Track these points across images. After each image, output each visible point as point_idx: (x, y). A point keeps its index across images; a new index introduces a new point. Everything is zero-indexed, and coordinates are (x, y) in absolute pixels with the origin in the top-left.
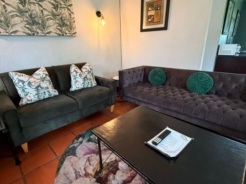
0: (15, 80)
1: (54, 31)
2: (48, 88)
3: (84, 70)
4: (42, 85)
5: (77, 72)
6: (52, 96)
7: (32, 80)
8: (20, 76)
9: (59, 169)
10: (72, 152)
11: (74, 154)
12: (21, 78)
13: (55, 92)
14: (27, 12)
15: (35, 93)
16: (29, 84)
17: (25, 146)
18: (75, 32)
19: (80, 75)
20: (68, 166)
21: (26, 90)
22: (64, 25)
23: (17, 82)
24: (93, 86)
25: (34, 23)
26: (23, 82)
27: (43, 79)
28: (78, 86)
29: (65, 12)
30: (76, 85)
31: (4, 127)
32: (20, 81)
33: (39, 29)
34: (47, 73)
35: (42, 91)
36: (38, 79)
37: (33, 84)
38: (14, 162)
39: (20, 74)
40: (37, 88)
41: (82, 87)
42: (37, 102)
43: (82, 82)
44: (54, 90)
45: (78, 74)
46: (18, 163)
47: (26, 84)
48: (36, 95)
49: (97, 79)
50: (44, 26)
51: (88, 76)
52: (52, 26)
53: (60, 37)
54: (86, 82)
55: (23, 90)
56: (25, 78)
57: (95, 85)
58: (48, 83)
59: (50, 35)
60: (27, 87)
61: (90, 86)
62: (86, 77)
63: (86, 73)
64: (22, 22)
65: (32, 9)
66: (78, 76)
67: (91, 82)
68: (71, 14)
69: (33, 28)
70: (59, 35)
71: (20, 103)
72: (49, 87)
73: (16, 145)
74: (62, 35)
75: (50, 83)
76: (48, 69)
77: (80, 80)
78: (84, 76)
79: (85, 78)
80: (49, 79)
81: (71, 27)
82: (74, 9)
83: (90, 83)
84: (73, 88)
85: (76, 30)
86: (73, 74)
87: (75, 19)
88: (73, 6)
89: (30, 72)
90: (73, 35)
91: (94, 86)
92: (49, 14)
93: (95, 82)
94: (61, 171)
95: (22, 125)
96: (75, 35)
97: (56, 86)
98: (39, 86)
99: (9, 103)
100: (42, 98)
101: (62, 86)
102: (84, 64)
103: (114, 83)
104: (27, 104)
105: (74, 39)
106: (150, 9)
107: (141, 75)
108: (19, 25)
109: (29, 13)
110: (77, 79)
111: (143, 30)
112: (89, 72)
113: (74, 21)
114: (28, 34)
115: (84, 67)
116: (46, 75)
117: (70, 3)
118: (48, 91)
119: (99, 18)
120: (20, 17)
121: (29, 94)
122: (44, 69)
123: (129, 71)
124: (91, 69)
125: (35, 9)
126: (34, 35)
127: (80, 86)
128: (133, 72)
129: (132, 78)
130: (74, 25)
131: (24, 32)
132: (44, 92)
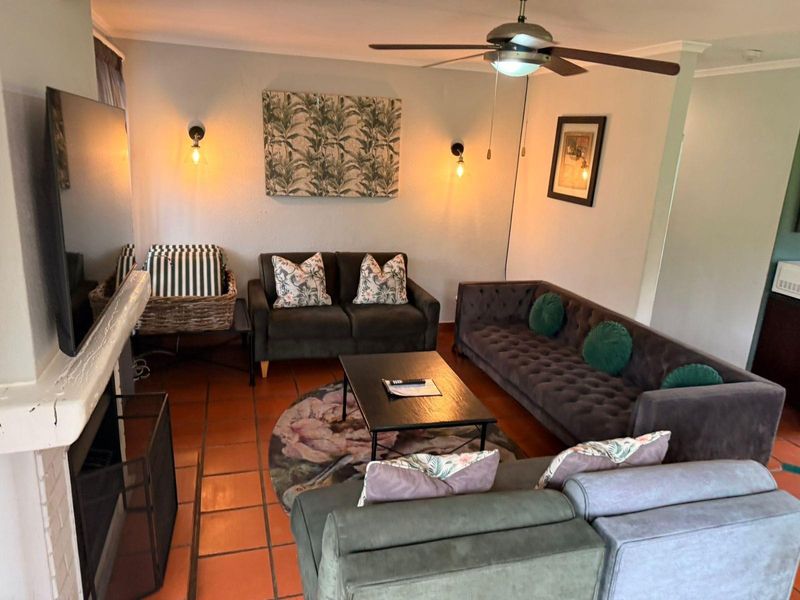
0: (277, 270)
1: (355, 188)
2: (316, 289)
3: (387, 269)
4: (308, 283)
5: (371, 271)
6: (320, 304)
7: (298, 272)
8: (284, 263)
9: (294, 404)
10: (321, 395)
11: (321, 398)
12: (285, 267)
13: (326, 298)
14: (317, 159)
15: (297, 293)
16: (293, 278)
17: (265, 366)
18: (394, 188)
19: (375, 278)
20: (306, 405)
21: (287, 287)
22: (376, 176)
23: (278, 272)
24: (398, 303)
25: (326, 175)
26: (286, 274)
27: (313, 275)
28: (367, 297)
29: (383, 154)
30: (365, 294)
31: (250, 329)
32: (282, 271)
33: (330, 185)
34: (321, 264)
35: (307, 293)
36: (305, 273)
37: (298, 279)
38: (248, 380)
39: (285, 261)
40: (301, 287)
41: (375, 300)
42: (296, 308)
43: (376, 290)
44: (326, 295)
45: (372, 275)
46: (252, 383)
47: (289, 277)
48: (298, 296)
49: (411, 290)
50: (340, 180)
51: (391, 283)
52: (354, 179)
53: (364, 198)
54: (385, 293)
55: (283, 286)
56: (289, 267)
57: (403, 302)
58: (318, 282)
59: (347, 195)
60: (289, 282)
61: (390, 301)
62: (385, 283)
63: (388, 276)
64: (307, 175)
65: (328, 153)
66: (371, 279)
67: (394, 295)
68: (394, 156)
69: (321, 185)
70: (363, 195)
71: (275, 304)
72: (319, 288)
73: (257, 358)
74: (368, 194)
75: (322, 282)
76: (325, 256)
77: (374, 287)
78: (382, 280)
79: (384, 285)
80: (322, 274)
81: (389, 180)
82: (400, 146)
83: (392, 297)
84: (359, 300)
85: (399, 186)
86: (364, 273)
87: (399, 165)
88: (401, 141)
89: (298, 259)
90: (390, 195)
91: (400, 305)
92: (353, 159)
93: (405, 296)
94: (296, 407)
95: (270, 334)
96: (395, 195)
97: (329, 290)
98: (305, 284)
99: (263, 300)
100: (304, 303)
101: (343, 292)
102: (391, 256)
103: (435, 306)
104: (283, 308)
105: (390, 202)
106: (569, 151)
107: (520, 303)
108: (304, 178)
109: (322, 161)
110: (368, 284)
111: (552, 194)
112: (394, 275)
113: (397, 169)
114: (313, 194)
115: (390, 262)
116: (320, 268)
117: (395, 136)
118: (316, 296)
119: (457, 158)
120: (306, 166)
121: (289, 294)
122: (320, 257)
123: (481, 287)
124: (400, 269)
125: (333, 153)
126: (321, 195)
127: (371, 298)
128: (494, 293)
129: (488, 306)
130: (395, 175)
131: (307, 191)
132: (309, 296)
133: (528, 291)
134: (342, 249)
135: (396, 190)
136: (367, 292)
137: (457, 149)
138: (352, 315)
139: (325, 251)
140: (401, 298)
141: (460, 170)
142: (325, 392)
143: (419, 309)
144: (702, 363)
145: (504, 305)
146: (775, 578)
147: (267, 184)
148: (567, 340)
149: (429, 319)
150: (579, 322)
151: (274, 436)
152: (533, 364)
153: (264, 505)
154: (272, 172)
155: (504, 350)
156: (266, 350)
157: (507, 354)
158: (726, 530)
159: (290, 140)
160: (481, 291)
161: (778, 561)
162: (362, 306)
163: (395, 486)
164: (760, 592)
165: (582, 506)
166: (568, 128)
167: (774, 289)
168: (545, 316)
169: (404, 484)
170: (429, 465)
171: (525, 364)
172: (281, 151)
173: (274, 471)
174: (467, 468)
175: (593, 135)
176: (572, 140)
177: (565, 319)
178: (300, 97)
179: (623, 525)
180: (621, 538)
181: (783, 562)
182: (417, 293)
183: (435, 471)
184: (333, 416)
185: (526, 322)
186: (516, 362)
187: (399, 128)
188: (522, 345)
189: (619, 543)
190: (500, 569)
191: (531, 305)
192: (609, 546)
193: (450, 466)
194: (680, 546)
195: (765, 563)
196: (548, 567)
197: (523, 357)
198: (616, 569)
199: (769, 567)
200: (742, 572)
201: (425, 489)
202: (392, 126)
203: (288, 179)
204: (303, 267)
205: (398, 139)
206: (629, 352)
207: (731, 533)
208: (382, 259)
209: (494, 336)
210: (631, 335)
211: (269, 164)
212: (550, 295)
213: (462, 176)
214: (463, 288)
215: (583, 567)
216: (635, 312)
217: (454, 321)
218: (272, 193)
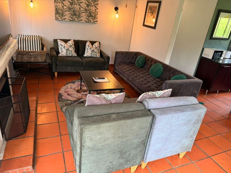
0: (59, 44)
1: (84, 19)
2: (72, 51)
3: (94, 46)
4: (69, 49)
5: (89, 46)
6: (73, 56)
7: (66, 45)
8: (61, 42)
9: (65, 85)
11: (74, 83)
12: (61, 43)
14: (72, 9)
15: (66, 52)
16: (64, 47)
17: (56, 74)
18: (96, 20)
20: (69, 85)
21: (62, 50)
22: (91, 16)
23: (59, 45)
24: (97, 57)
25: (75, 14)
26: (62, 46)
27: (71, 46)
28: (88, 55)
29: (93, 9)
30: (87, 53)
31: (51, 62)
32: (61, 44)
33: (76, 18)
34: (73, 43)
35: (69, 52)
36: (68, 46)
37: (66, 47)
38: (51, 78)
39: (61, 41)
40: (67, 50)
41: (90, 56)
42: (65, 56)
43: (91, 53)
44: (75, 53)
45: (89, 48)
46: (52, 79)
47: (63, 47)
48: (66, 53)
49: (101, 53)
50: (79, 16)
51: (95, 50)
52: (84, 16)
54: (93, 53)
55: (61, 49)
56: (63, 43)
57: (99, 57)
58: (72, 49)
59: (81, 21)
60: (63, 48)
61: (95, 56)
62: (93, 50)
63: (94, 48)
64: (69, 14)
65: (75, 7)
66: (89, 49)
67: (96, 54)
68: (97, 9)
69: (73, 18)
71: (59, 55)
73: (53, 71)
74: (88, 22)
75: (74, 49)
76: (74, 41)
77: (90, 52)
78: (93, 49)
79: (93, 51)
80: (74, 47)
81: (95, 17)
82: (99, 6)
84: (85, 55)
85: (98, 19)
86: (87, 47)
87: (98, 13)
89: (66, 41)
90: (95, 22)
91: (98, 57)
92: (83, 9)
93: (99, 55)
94: (66, 86)
95: (57, 64)
96: (96, 23)
98: (68, 49)
99: (55, 53)
100: (68, 55)
101: (80, 52)
102: (95, 42)
103: (108, 58)
104: (61, 56)
105: (95, 25)
106: (150, 12)
107: (133, 58)
108: (67, 15)
109: (73, 10)
110: (88, 50)
111: (144, 25)
112: (96, 48)
113: (97, 14)
114: (71, 21)
115: (95, 44)
116: (73, 44)
118: (72, 53)
119: (116, 12)
120: (68, 11)
121: (63, 52)
122: (73, 41)
123: (122, 53)
124: (98, 46)
125: (77, 7)
126: (73, 21)
127: (89, 55)
128: (126, 55)
129: (124, 58)
130: (97, 16)
131: (69, 19)
132: (70, 53)
133: (135, 55)
134: (80, 39)
135: (97, 21)
136: (88, 53)
137: (116, 9)
138: (83, 59)
139: (74, 39)
140: (98, 55)
141: (117, 16)
142: (75, 82)
143: (103, 59)
144: (182, 74)
145: (129, 58)
146: (195, 126)
147: (56, 16)
148: (145, 69)
149: (106, 62)
150: (149, 63)
151: (59, 93)
152: (136, 75)
153: (57, 112)
154: (57, 12)
155: (128, 71)
156: (56, 69)
157: (129, 72)
158: (184, 113)
159: (63, 2)
160: (122, 54)
161: (197, 121)
162: (86, 57)
163: (95, 101)
164: (191, 129)
165: (147, 107)
166: (150, 4)
167: (202, 56)
168: (140, 61)
169: (98, 101)
170: (105, 97)
171: (133, 75)
172: (60, 5)
173: (60, 103)
174: (116, 97)
175: (157, 6)
176: (151, 8)
177: (145, 63)
179: (158, 111)
180: (157, 114)
181: (198, 122)
182: (103, 54)
183: (107, 98)
184: (77, 88)
185: (134, 63)
186: (131, 74)
187: (98, 1)
188: (133, 70)
189: (156, 115)
190: (124, 121)
191: (136, 59)
192: (154, 116)
193: (111, 97)
194: (172, 117)
195: (193, 122)
196: (137, 121)
197: (133, 73)
198: (155, 122)
199: (194, 123)
200: (187, 124)
201: (104, 102)
203: (62, 15)
204: (67, 43)
205: (98, 4)
206: (162, 71)
207: (186, 114)
208: (93, 43)
209: (125, 67)
210: (163, 67)
211: (56, 9)
212: (141, 56)
213: (118, 18)
214: (117, 53)
215: (146, 121)
216: (165, 61)
217: (114, 64)
218: (57, 19)
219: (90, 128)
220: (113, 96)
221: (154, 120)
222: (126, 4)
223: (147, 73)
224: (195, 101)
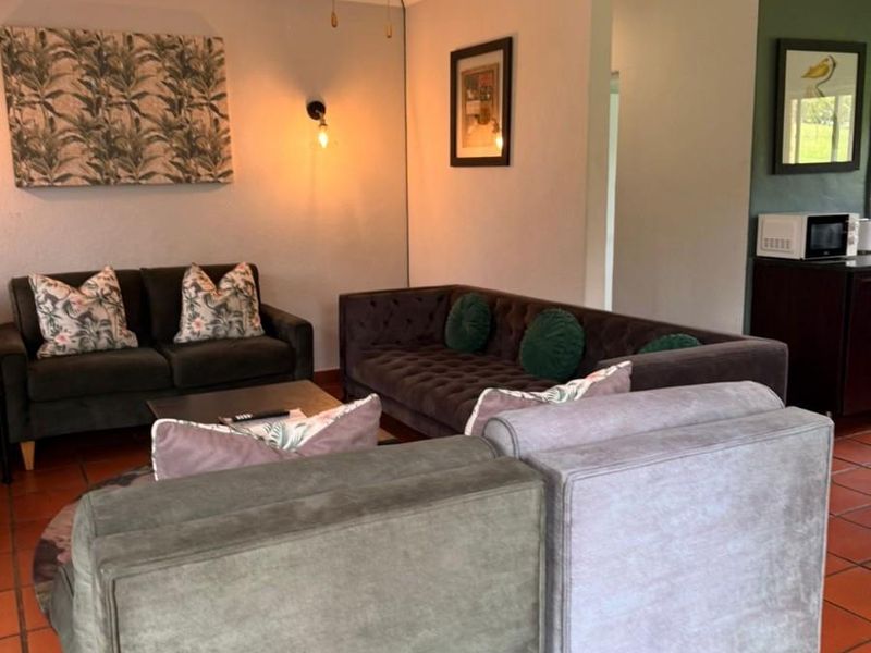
0: (40, 296)
1: (164, 171)
2: (108, 322)
3: (224, 285)
4: (94, 313)
5: (198, 289)
6: (119, 346)
7: (74, 296)
8: (50, 285)
12: (52, 291)
13: (127, 336)
14: (96, 128)
15: (75, 330)
16: (67, 307)
17: (28, 451)
18: (226, 169)
19: (207, 298)
21: (58, 322)
22: (195, 151)
23: (41, 299)
24: (248, 334)
25: (113, 152)
26: (54, 300)
27: (101, 300)
28: (196, 330)
29: (203, 118)
30: (193, 325)
32: (49, 297)
33: (122, 166)
34: (115, 284)
35: (92, 329)
36: (88, 298)
37: (75, 307)
39: (51, 281)
40: (82, 320)
41: (209, 333)
42: (77, 354)
43: (210, 318)
44: (125, 332)
45: (201, 294)
46: (7, 480)
47: (59, 305)
48: (77, 335)
49: (268, 317)
50: (137, 158)
51: (233, 304)
52: (161, 157)
53: (179, 185)
54: (224, 320)
55: (52, 320)
56: (61, 291)
57: (256, 333)
58: (111, 311)
59: (150, 181)
60: (60, 313)
61: (234, 333)
62: (224, 305)
63: (228, 294)
64: (83, 153)
65: (113, 118)
66: (200, 301)
67: (240, 322)
68: (221, 120)
69: (107, 167)
70: (177, 180)
71: (40, 352)
72: (113, 319)
74: (185, 179)
75: (119, 310)
76: (120, 275)
77: (205, 313)
78: (219, 300)
79: (221, 309)
80: (117, 299)
81: (216, 157)
82: (230, 106)
83: (237, 326)
84: (185, 335)
85: (234, 165)
86: (189, 292)
87: (230, 134)
88: (229, 98)
89: (75, 280)
90: (221, 180)
91: (252, 337)
92: (155, 126)
93: (258, 324)
95: (31, 394)
96: (227, 180)
97: (131, 323)
98: (88, 314)
100: (90, 345)
101: (157, 327)
102: (230, 268)
103: (305, 329)
104: (54, 357)
105: (223, 190)
106: (470, 96)
107: (431, 317)
108: (77, 158)
109: (104, 130)
110: (197, 309)
111: (456, 161)
112: (237, 292)
113: (228, 140)
114: (95, 182)
115: (230, 275)
116: (112, 289)
117: (219, 92)
118: (109, 332)
119: (318, 122)
120: (80, 140)
121: (61, 331)
122: (112, 273)
123: (372, 299)
124: (247, 283)
125: (122, 118)
126: (107, 182)
127: (203, 330)
128: (392, 304)
129: (386, 323)
130: (226, 149)
131: (84, 178)
132: (98, 333)
133: (440, 299)
134: (150, 264)
135: (229, 172)
136: (196, 323)
137: (316, 109)
138: (173, 356)
139: (120, 267)
140: (253, 327)
141: (323, 138)
143: (281, 339)
144: (680, 332)
145: (409, 321)
146: (801, 530)
147: (16, 169)
148: (499, 354)
149: (298, 350)
150: (514, 325)
152: (454, 383)
153: (23, 635)
154: (22, 148)
155: (411, 373)
156: (28, 420)
157: (417, 377)
158: (719, 451)
159: (49, 101)
160: (373, 304)
161: (799, 501)
162: (190, 344)
163: (204, 459)
164: (783, 553)
165: (509, 449)
166: (465, 65)
168: (467, 326)
170: (269, 437)
171: (443, 384)
172: (36, 117)
174: (330, 427)
175: (498, 65)
176: (472, 80)
177: (494, 326)
178: (62, 36)
179: (570, 457)
180: (566, 468)
181: (807, 502)
183: (279, 442)
185: (443, 340)
186: (429, 384)
187: (223, 79)
188: (437, 365)
189: (564, 474)
191: (447, 314)
192: (552, 488)
193: (302, 429)
194: (655, 479)
195: (782, 503)
197: (439, 378)
198: (567, 519)
199: (788, 510)
200: (754, 520)
201: (259, 458)
202: (212, 76)
203: (50, 160)
204: (85, 290)
205: (223, 95)
206: (581, 343)
207: (728, 456)
208: (216, 273)
209: (398, 360)
210: (581, 324)
211: (18, 138)
212: (468, 297)
213: (328, 145)
214: (346, 302)
215: (515, 515)
216: (583, 297)
218: (25, 183)
219: (166, 579)
220: (310, 426)
221: (558, 506)
222: (333, 14)
223: (511, 370)
224: (763, 395)
